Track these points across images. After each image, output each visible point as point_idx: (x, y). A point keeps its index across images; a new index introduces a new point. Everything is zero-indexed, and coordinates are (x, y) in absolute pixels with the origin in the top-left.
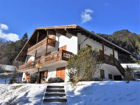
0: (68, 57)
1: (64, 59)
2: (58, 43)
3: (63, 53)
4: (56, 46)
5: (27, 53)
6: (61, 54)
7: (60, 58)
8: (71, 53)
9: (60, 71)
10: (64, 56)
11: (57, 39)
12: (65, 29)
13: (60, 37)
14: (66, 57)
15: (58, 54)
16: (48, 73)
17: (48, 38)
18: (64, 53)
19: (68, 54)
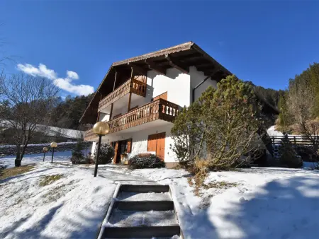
0: (171, 114)
1: (163, 116)
2: (152, 88)
3: (160, 105)
4: (148, 95)
5: (97, 108)
6: (158, 107)
7: (154, 115)
8: (177, 107)
9: (154, 141)
10: (163, 112)
11: (149, 82)
12: (167, 56)
13: (155, 79)
14: (167, 113)
15: (151, 108)
16: (133, 143)
17: (134, 81)
18: (164, 106)
19: (171, 109)
